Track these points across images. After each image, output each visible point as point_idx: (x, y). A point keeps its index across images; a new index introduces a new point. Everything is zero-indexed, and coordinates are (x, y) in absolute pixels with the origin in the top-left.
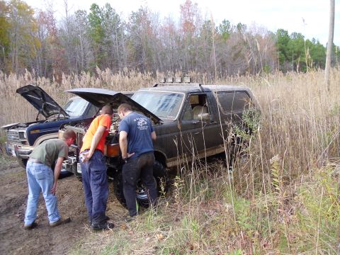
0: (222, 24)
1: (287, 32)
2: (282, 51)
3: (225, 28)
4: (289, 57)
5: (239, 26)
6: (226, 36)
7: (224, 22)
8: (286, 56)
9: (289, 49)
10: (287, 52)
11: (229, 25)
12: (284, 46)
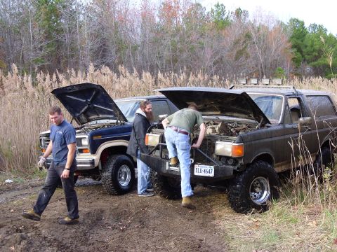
0: (215, 9)
1: (302, 23)
2: (297, 47)
3: (219, 14)
4: (307, 57)
5: (238, 13)
6: (220, 25)
7: (218, 6)
8: (303, 56)
9: (306, 46)
10: (304, 50)
11: (223, 11)
12: (299, 42)
